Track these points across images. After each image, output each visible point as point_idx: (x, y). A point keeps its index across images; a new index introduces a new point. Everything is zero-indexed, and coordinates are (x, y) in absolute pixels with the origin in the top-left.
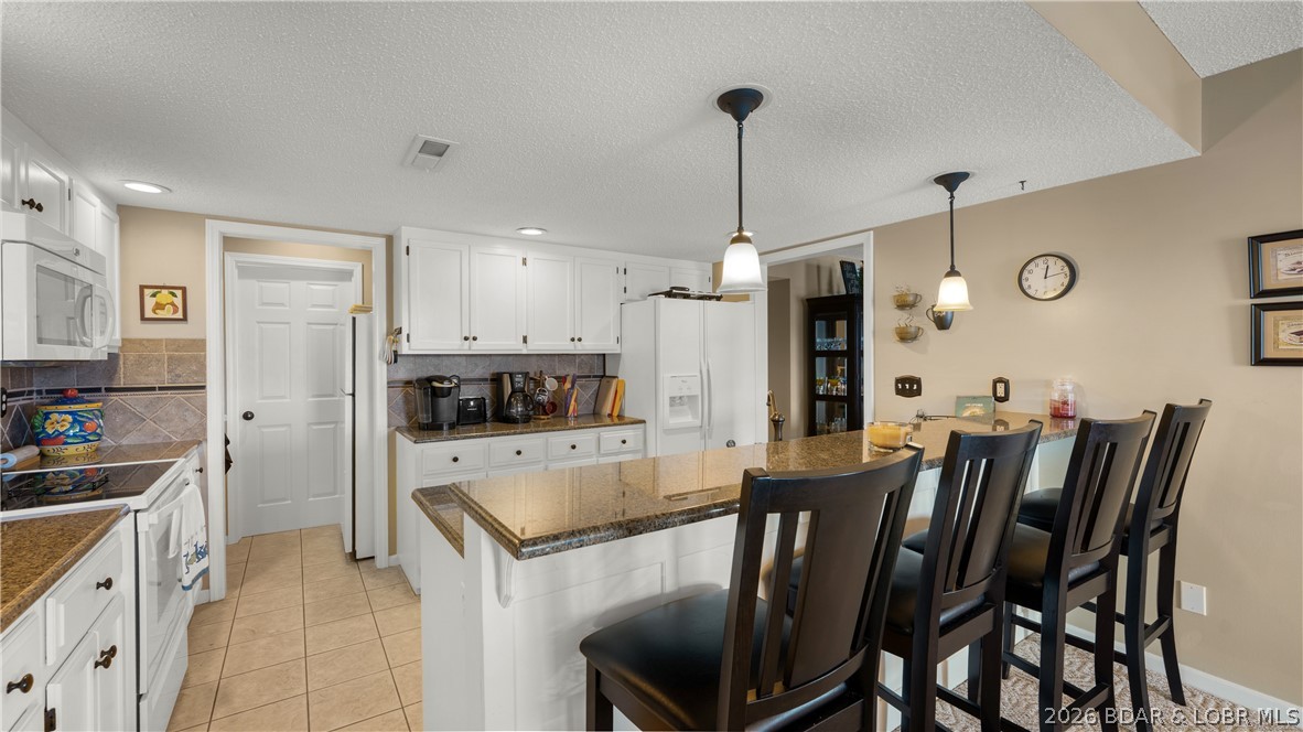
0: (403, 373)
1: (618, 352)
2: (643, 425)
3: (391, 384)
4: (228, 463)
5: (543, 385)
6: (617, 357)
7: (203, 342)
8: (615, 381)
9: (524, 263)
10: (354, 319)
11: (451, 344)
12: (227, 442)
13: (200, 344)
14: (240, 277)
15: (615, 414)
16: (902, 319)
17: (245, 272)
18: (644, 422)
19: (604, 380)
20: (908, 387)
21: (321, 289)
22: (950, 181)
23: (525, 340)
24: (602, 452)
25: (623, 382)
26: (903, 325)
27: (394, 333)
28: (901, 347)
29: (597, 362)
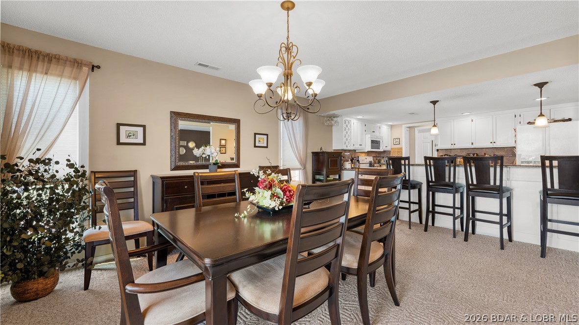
1: (515, 146)
9: (472, 121)
13: (402, 148)
14: (419, 133)
23: (472, 144)
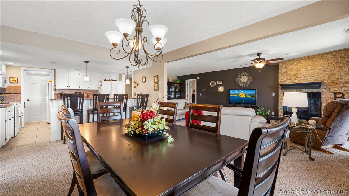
0: (57, 92)
1: (98, 89)
3: (55, 94)
4: (25, 106)
7: (21, 86)
9: (79, 74)
10: (48, 83)
11: (65, 87)
12: (25, 103)
13: (20, 87)
14: (27, 75)
17: (28, 74)
21: (44, 78)
23: (79, 87)
26: (134, 86)
27: (55, 85)
29: (96, 91)
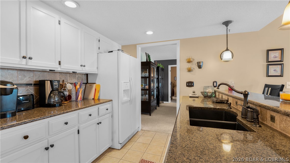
1: (97, 73)
2: (111, 102)
5: (65, 87)
6: (95, 75)
8: (94, 85)
15: (96, 98)
16: (189, 65)
18: (111, 100)
19: (88, 85)
20: (190, 84)
22: (227, 23)
23: (60, 63)
24: (100, 115)
25: (99, 85)
26: (189, 67)
28: (189, 73)
29: (84, 77)
